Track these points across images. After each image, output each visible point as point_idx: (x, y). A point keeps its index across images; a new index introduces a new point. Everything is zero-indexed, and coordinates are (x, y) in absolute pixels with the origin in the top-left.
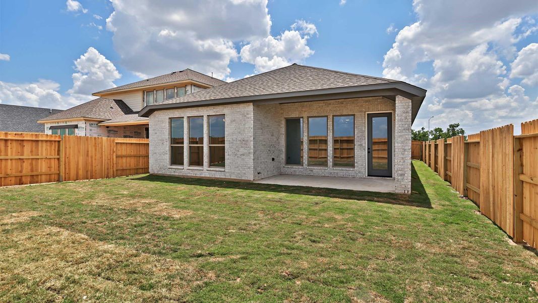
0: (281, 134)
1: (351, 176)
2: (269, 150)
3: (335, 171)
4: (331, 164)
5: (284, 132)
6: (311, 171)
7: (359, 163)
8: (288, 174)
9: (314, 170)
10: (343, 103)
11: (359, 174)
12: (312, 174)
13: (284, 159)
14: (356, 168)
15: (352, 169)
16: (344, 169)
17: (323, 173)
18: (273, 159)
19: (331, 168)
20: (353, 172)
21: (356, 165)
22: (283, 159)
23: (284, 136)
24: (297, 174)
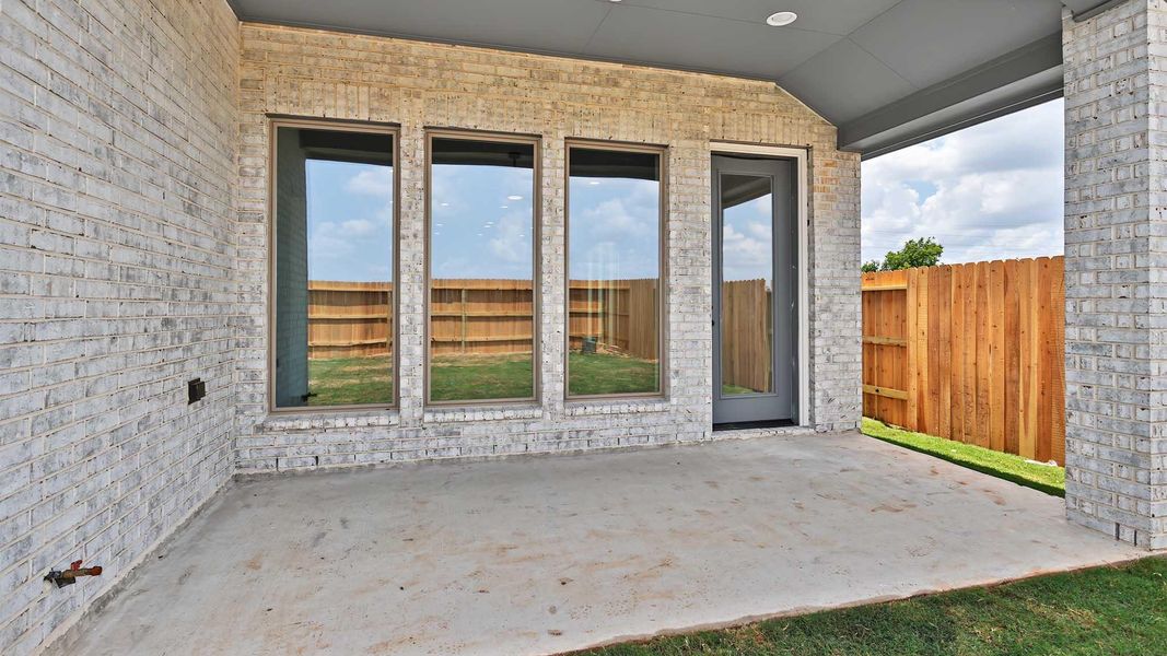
0: (242, 215)
1: (652, 442)
2: (167, 322)
3: (578, 425)
4: (560, 387)
5: (263, 207)
6: (450, 434)
7: (689, 373)
8: (292, 475)
9: (467, 430)
10: (616, 84)
11: (689, 427)
12: (454, 453)
13: (264, 377)
14: (674, 401)
15: (658, 407)
16: (624, 408)
17: (515, 439)
18: (196, 391)
19: (559, 407)
20: (665, 419)
21: (674, 382)
22: (253, 376)
23: (262, 229)
24: (362, 460)
